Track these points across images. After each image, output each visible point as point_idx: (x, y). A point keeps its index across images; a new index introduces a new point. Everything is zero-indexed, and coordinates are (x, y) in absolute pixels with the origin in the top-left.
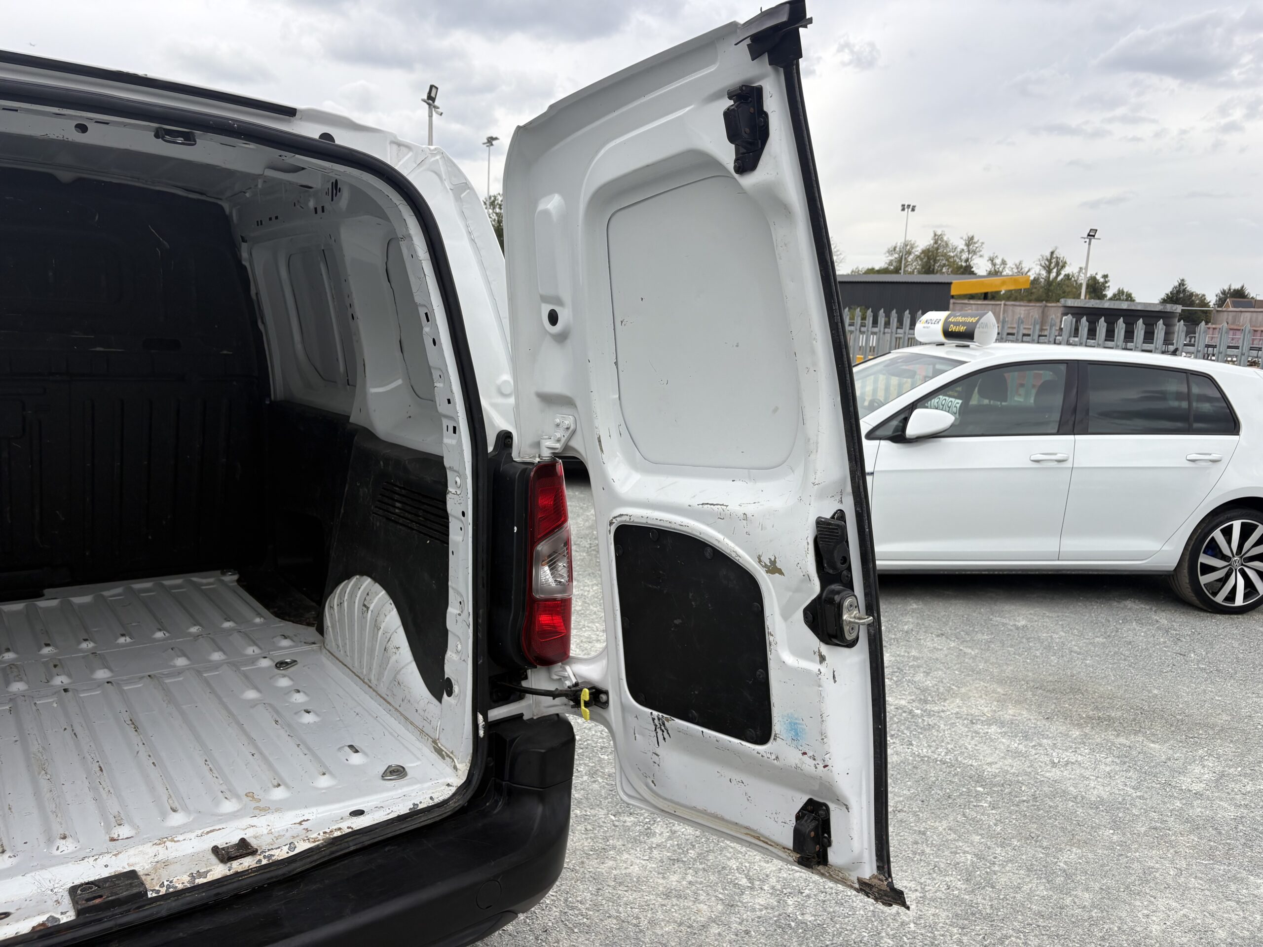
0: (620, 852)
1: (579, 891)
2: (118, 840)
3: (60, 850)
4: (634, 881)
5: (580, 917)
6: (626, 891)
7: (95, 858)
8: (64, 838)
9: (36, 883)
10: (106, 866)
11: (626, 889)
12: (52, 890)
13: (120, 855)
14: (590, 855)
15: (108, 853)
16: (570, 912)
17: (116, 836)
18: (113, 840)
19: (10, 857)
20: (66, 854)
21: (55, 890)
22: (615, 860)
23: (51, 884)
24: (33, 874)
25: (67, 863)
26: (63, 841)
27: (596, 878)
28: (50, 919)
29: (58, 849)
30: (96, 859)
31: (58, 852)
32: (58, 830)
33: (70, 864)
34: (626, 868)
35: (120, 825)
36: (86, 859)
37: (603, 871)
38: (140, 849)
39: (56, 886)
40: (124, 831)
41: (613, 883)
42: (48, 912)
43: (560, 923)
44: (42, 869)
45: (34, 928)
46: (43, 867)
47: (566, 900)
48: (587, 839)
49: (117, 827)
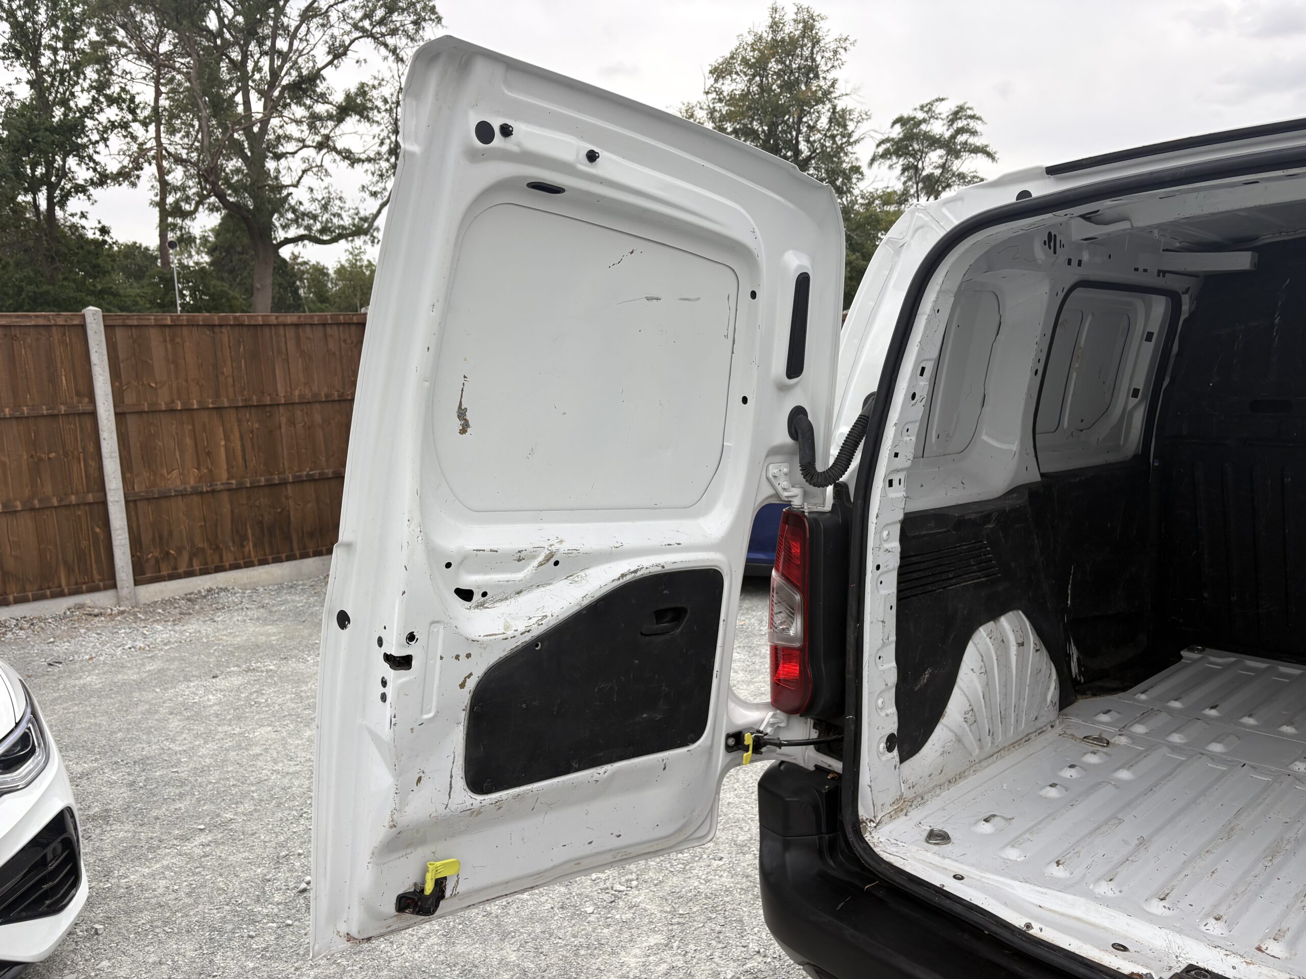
2: (1263, 952)
3: (1207, 927)
7: (1227, 953)
8: (1217, 919)
9: (1167, 942)
10: (1234, 968)
12: (1177, 957)
13: (1252, 966)
15: (1241, 956)
17: (1264, 948)
18: (1259, 949)
19: (1164, 907)
20: (1208, 934)
21: (1180, 959)
23: (1178, 951)
24: (1168, 932)
25: (1201, 941)
26: (1214, 921)
28: (1149, 976)
29: (1205, 925)
30: (1227, 955)
31: (1204, 929)
32: (1221, 911)
33: (1202, 944)
35: (1275, 939)
36: (1218, 949)
38: (1275, 974)
39: (1182, 955)
40: (1275, 948)
42: (1151, 969)
44: (1178, 932)
45: (1133, 973)
46: (1180, 932)
49: (1272, 940)
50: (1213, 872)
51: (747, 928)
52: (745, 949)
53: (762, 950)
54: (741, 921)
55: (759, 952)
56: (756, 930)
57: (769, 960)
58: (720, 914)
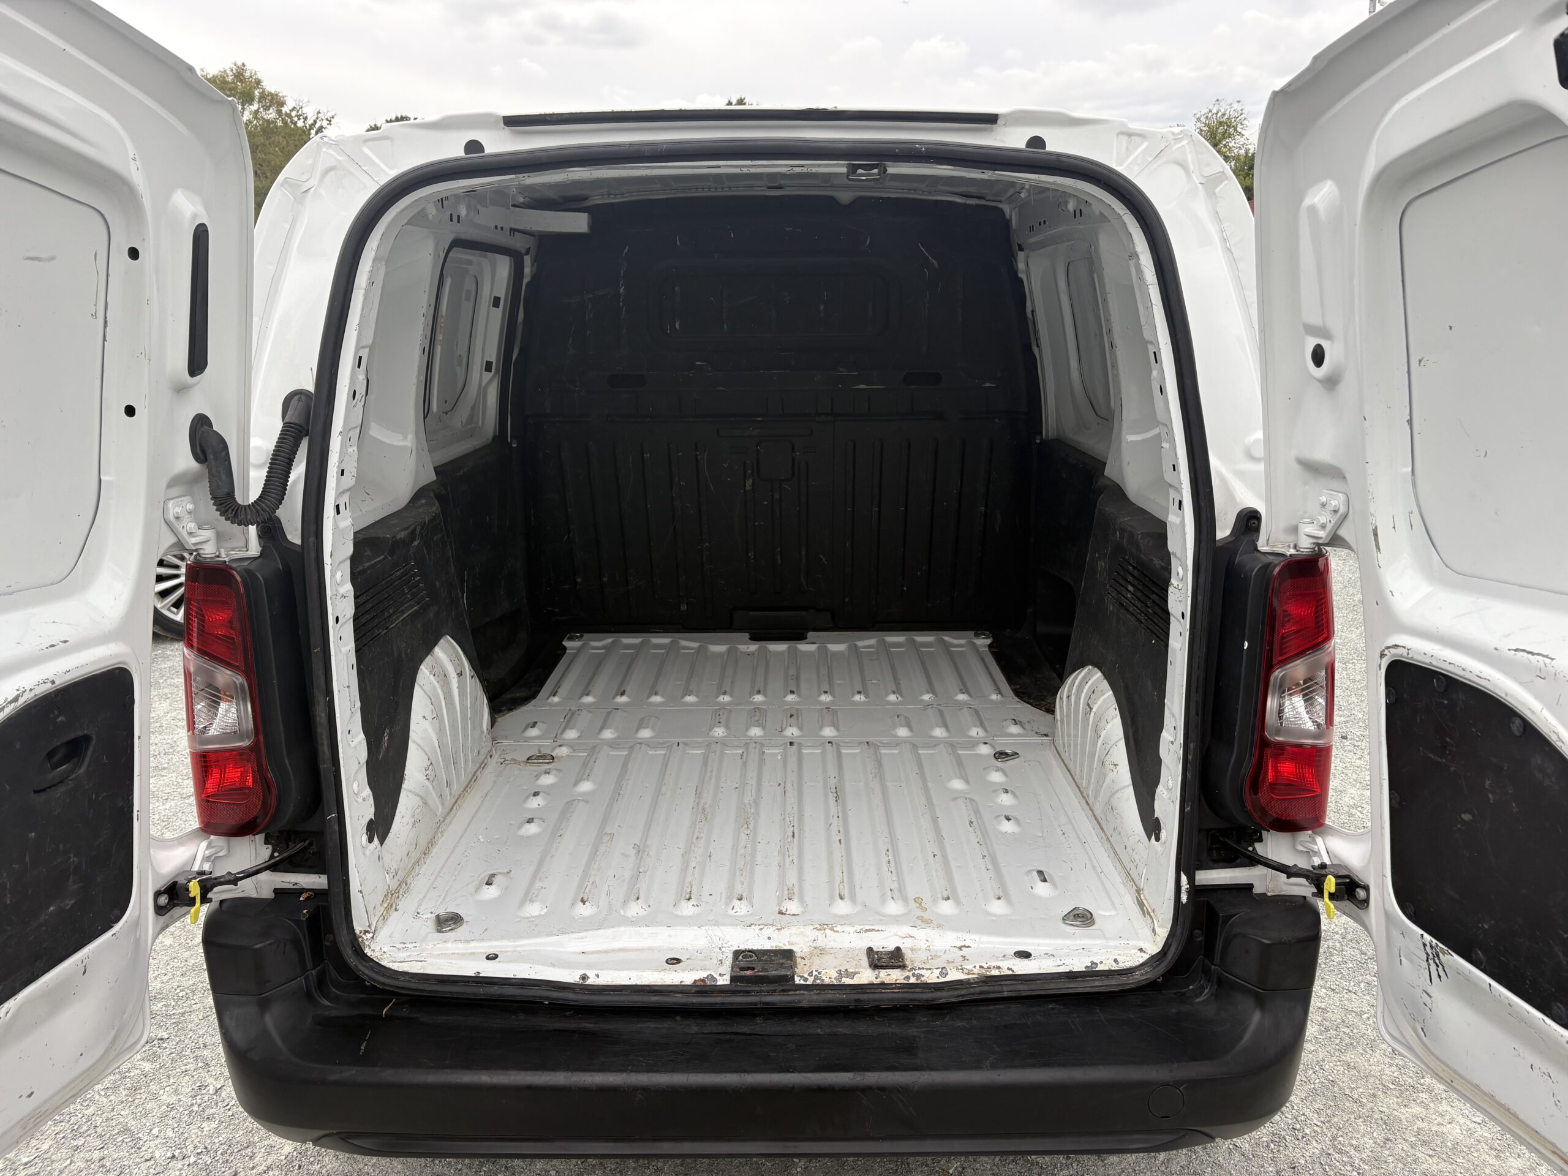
0: (1437, 1099)
1: (1358, 1132)
2: (785, 914)
3: (735, 910)
4: (1446, 1146)
5: (1349, 1168)
6: (1430, 1156)
7: (761, 927)
8: (740, 899)
9: (708, 938)
10: (769, 938)
11: (1431, 1152)
12: (720, 949)
13: (783, 931)
14: (1388, 1088)
15: (772, 925)
16: (1336, 1156)
17: (784, 910)
18: (781, 913)
19: (693, 905)
20: (738, 916)
21: (723, 949)
22: (1426, 1107)
23: (720, 943)
24: (707, 928)
25: (737, 925)
26: (738, 902)
27: (1389, 1123)
28: (710, 977)
29: (733, 909)
30: (761, 929)
31: (732, 913)
32: (739, 889)
33: (738, 927)
34: (1439, 1124)
35: (790, 899)
36: (753, 926)
37: (1403, 1117)
38: (802, 930)
39: (724, 945)
40: (793, 907)
41: (1413, 1139)
42: (709, 970)
43: (1318, 1165)
44: (715, 925)
45: (695, 981)
46: (717, 924)
47: (1334, 1138)
48: (1391, 1065)
49: (787, 900)
50: (710, 856)
51: (140, 1135)
52: (152, 1162)
53: (177, 1153)
54: (126, 1130)
55: (174, 1156)
56: (155, 1131)
57: (192, 1159)
58: (89, 1135)
